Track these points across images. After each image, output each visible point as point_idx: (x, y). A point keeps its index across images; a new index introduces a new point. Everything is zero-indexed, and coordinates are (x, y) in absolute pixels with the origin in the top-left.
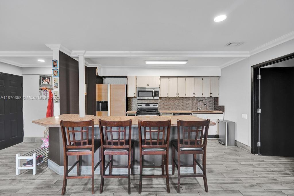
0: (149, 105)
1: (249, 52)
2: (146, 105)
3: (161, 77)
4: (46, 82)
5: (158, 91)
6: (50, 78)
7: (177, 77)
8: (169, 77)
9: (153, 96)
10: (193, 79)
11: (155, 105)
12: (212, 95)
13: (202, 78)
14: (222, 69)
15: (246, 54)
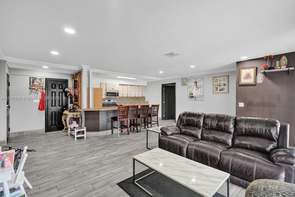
0: (110, 101)
1: (161, 78)
2: (108, 101)
3: (120, 85)
4: (37, 82)
5: (118, 93)
6: (42, 79)
7: (127, 85)
8: (123, 85)
9: (115, 96)
10: (134, 87)
11: (114, 100)
12: (143, 96)
13: (139, 86)
14: (147, 83)
15: (160, 79)
